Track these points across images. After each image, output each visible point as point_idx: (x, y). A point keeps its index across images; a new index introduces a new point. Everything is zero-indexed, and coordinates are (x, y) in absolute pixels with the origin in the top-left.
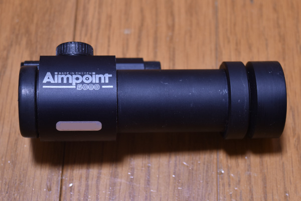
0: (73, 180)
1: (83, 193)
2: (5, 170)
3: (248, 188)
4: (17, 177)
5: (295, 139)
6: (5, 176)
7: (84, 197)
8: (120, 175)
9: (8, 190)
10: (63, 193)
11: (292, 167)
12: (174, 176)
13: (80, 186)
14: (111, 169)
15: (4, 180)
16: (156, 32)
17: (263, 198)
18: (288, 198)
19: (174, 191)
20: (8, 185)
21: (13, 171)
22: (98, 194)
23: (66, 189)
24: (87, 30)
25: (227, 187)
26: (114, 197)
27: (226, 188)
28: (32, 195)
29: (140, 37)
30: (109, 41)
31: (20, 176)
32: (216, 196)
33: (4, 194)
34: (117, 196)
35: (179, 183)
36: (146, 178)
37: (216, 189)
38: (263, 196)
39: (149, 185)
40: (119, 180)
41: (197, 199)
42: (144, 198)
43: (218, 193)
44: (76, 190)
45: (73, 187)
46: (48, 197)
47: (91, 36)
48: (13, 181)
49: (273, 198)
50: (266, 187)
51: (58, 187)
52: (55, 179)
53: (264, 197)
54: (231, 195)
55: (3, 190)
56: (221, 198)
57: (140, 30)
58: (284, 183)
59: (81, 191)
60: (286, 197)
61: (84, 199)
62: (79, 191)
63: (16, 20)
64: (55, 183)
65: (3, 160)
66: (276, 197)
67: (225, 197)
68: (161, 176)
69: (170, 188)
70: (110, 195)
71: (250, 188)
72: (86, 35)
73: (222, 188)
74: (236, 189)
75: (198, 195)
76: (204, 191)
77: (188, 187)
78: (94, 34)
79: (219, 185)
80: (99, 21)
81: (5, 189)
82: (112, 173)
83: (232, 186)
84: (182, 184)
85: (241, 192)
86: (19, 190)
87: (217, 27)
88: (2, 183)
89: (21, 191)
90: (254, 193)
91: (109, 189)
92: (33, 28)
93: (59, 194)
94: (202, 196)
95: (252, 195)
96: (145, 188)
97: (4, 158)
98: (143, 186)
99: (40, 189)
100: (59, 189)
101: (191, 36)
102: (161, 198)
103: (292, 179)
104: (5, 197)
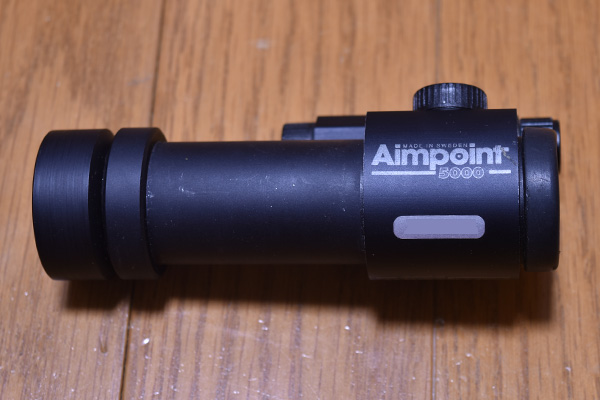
0: (150, 331)
1: (170, 357)
2: (18, 311)
3: (493, 354)
4: (41, 323)
5: (586, 261)
6: (18, 321)
7: (172, 365)
8: (242, 323)
9: (22, 347)
10: (131, 356)
11: (580, 315)
12: (347, 328)
13: (164, 343)
14: (225, 312)
15: (16, 330)
16: (319, 47)
17: (521, 375)
18: (570, 376)
19: (348, 358)
20: (24, 339)
21: (34, 310)
22: (199, 360)
23: (136, 349)
24: (184, 40)
25: (451, 352)
26: (230, 366)
27: (449, 353)
28: (69, 360)
29: (287, 55)
30: (227, 62)
31: (47, 321)
32: (430, 368)
33: (14, 356)
34: (236, 364)
35: (357, 341)
36: (294, 332)
37: (429, 354)
38: (521, 370)
39: (298, 344)
40: (240, 333)
41: (393, 373)
42: (289, 370)
43: (433, 363)
44: (156, 351)
45: (150, 346)
46: (100, 364)
47: (192, 52)
48: (32, 331)
49: (540, 374)
50: (526, 353)
51: (120, 345)
52: (116, 329)
53: (523, 372)
54: (458, 366)
55: (13, 348)
56: (439, 373)
57: (289, 42)
58: (563, 345)
59: (166, 353)
60: (565, 373)
61: (171, 369)
62: (162, 354)
63: (46, 18)
64: (115, 336)
65: (15, 289)
66: (547, 374)
67: (446, 371)
68: (322, 328)
69: (340, 351)
70: (222, 362)
71: (496, 354)
72: (182, 49)
73: (441, 353)
74: (468, 355)
75: (395, 366)
76: (406, 359)
77: (376, 349)
78: (198, 48)
79: (436, 347)
80: (208, 22)
81: (17, 348)
82: (227, 319)
83: (460, 350)
84: (364, 344)
85: (478, 363)
86: (44, 350)
87: (438, 40)
88: (11, 334)
89: (48, 350)
90: (504, 365)
91: (221, 350)
92: (78, 33)
93: (122, 359)
94: (402, 368)
95: (500, 367)
96: (291, 350)
97: (16, 285)
98: (287, 346)
99: (86, 347)
100: (123, 349)
101: (387, 56)
102: (321, 371)
103: (578, 338)
104: (16, 362)
